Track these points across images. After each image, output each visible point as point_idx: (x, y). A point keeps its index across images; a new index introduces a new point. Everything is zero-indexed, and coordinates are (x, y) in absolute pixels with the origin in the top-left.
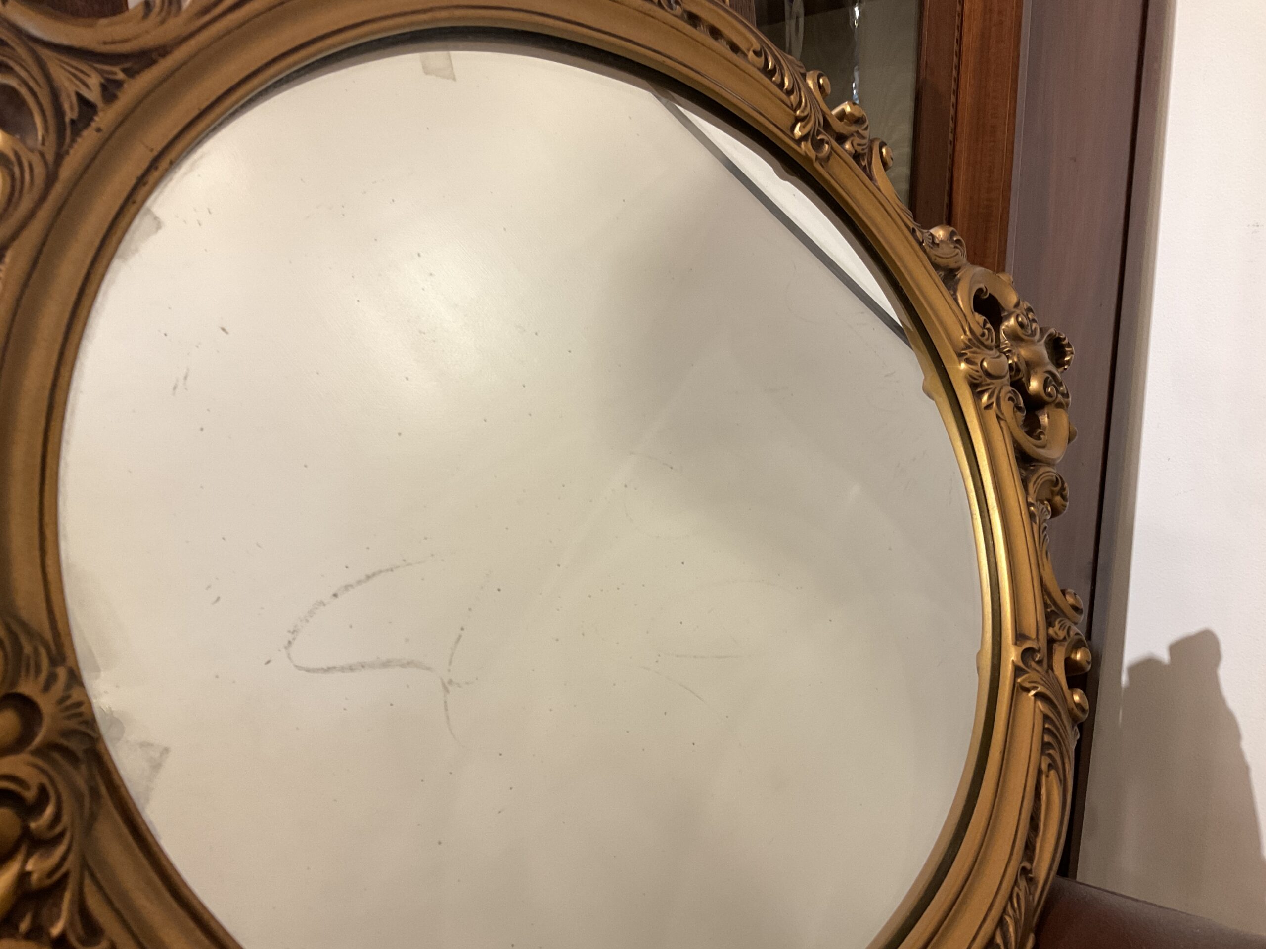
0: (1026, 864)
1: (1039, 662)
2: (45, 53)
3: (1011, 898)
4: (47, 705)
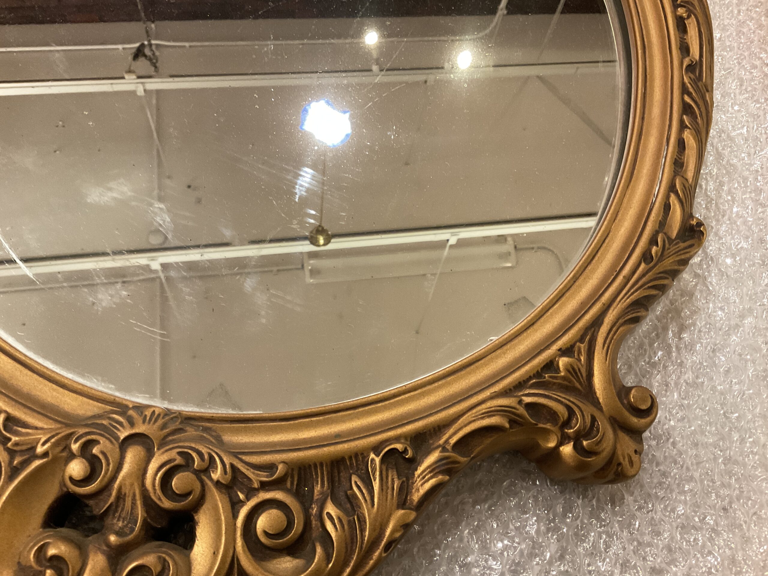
4: (140, 429)
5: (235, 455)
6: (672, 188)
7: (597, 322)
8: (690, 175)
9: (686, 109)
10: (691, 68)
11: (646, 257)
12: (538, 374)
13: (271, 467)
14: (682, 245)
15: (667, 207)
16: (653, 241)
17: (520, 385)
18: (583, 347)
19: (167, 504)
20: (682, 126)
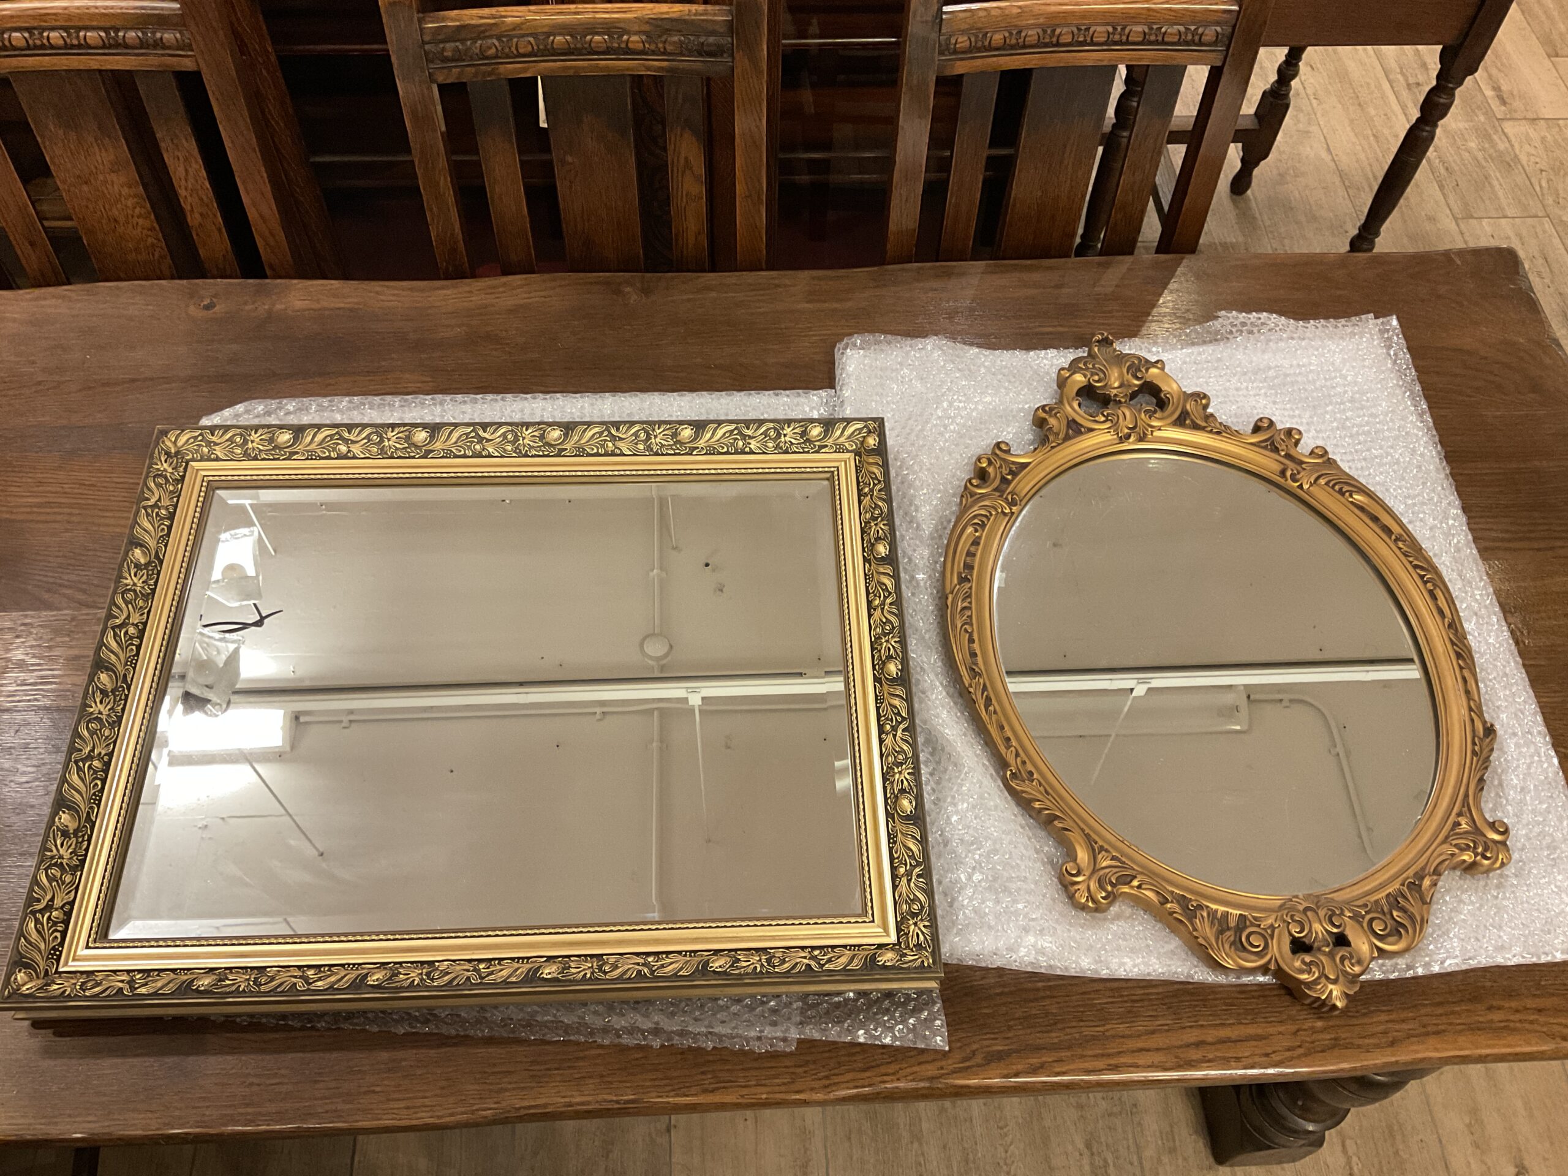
0: (1393, 537)
1: (1299, 473)
2: (1098, 867)
3: (1406, 556)
4: (1305, 904)
5: (1348, 903)
6: (1471, 709)
7: (1466, 796)
8: (1476, 698)
9: (1459, 656)
10: (1450, 626)
11: (1474, 753)
12: (1452, 829)
13: (1366, 905)
14: (1488, 740)
15: (1472, 721)
16: (1474, 744)
17: (1447, 838)
18: (1465, 809)
19: (1335, 930)
20: (1461, 668)
